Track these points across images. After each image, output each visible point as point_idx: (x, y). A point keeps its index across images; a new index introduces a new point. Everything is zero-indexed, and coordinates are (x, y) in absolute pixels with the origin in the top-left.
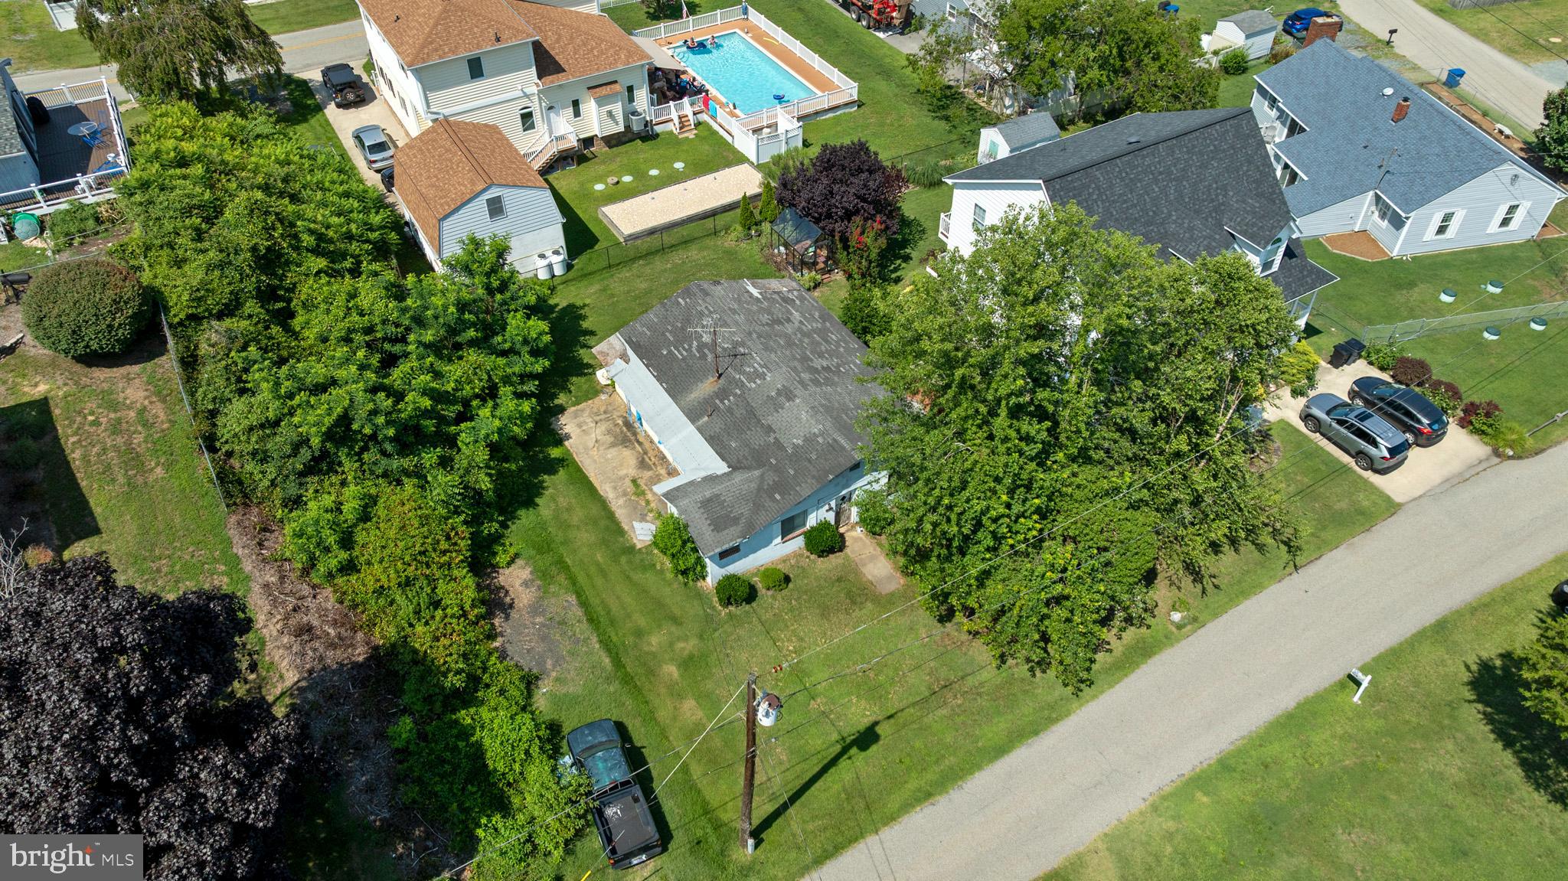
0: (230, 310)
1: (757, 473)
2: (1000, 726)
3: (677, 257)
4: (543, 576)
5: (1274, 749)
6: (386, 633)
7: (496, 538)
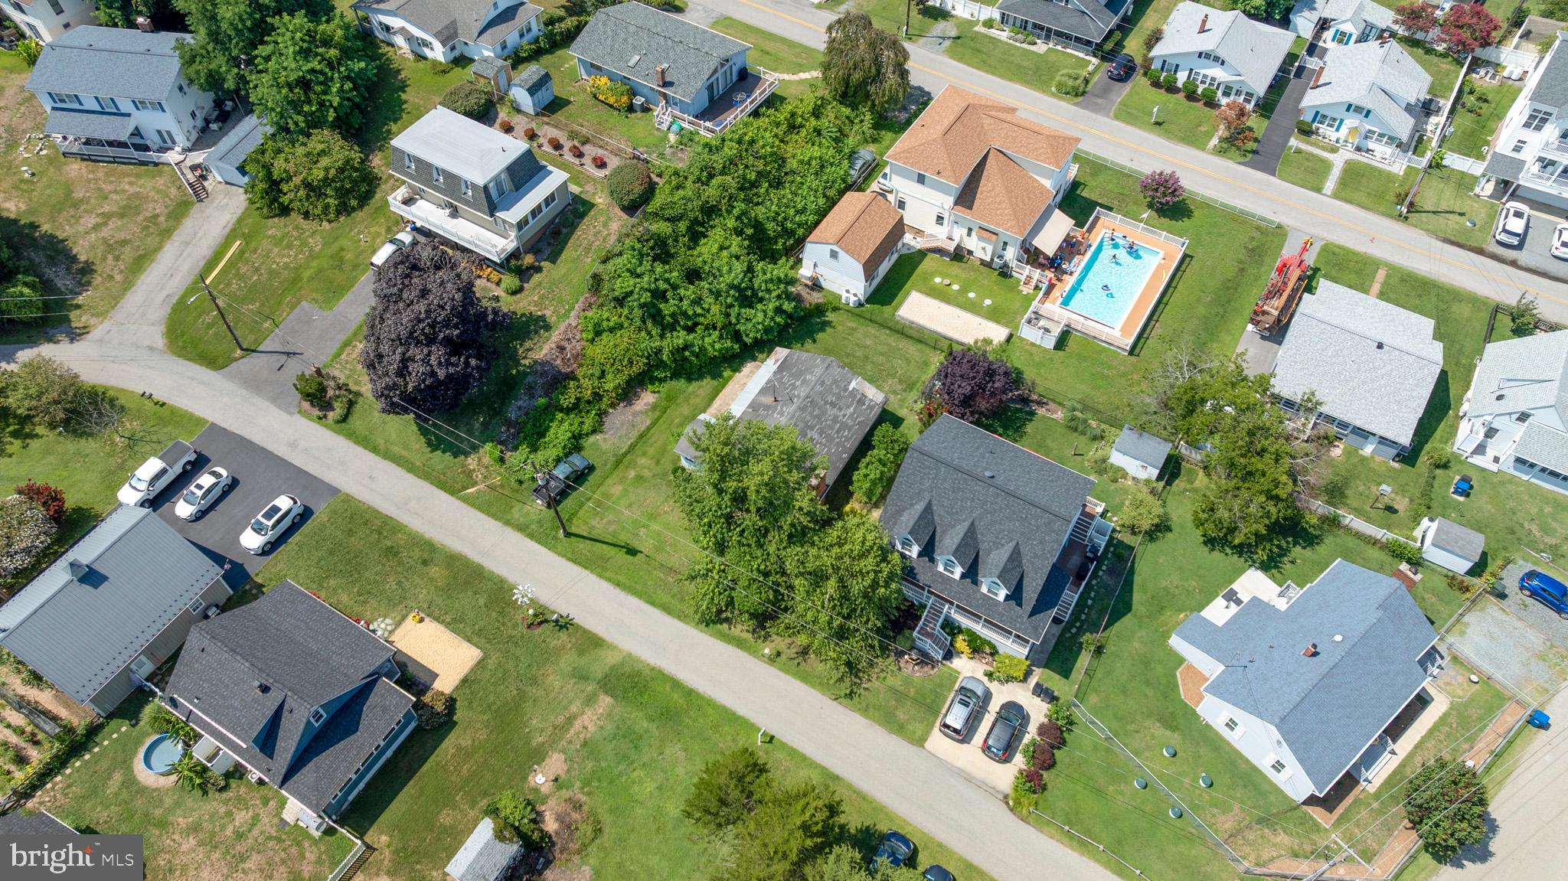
0: (672, 220)
2: (667, 599)
3: (904, 344)
4: (654, 407)
5: (710, 710)
6: (579, 372)
7: (661, 380)
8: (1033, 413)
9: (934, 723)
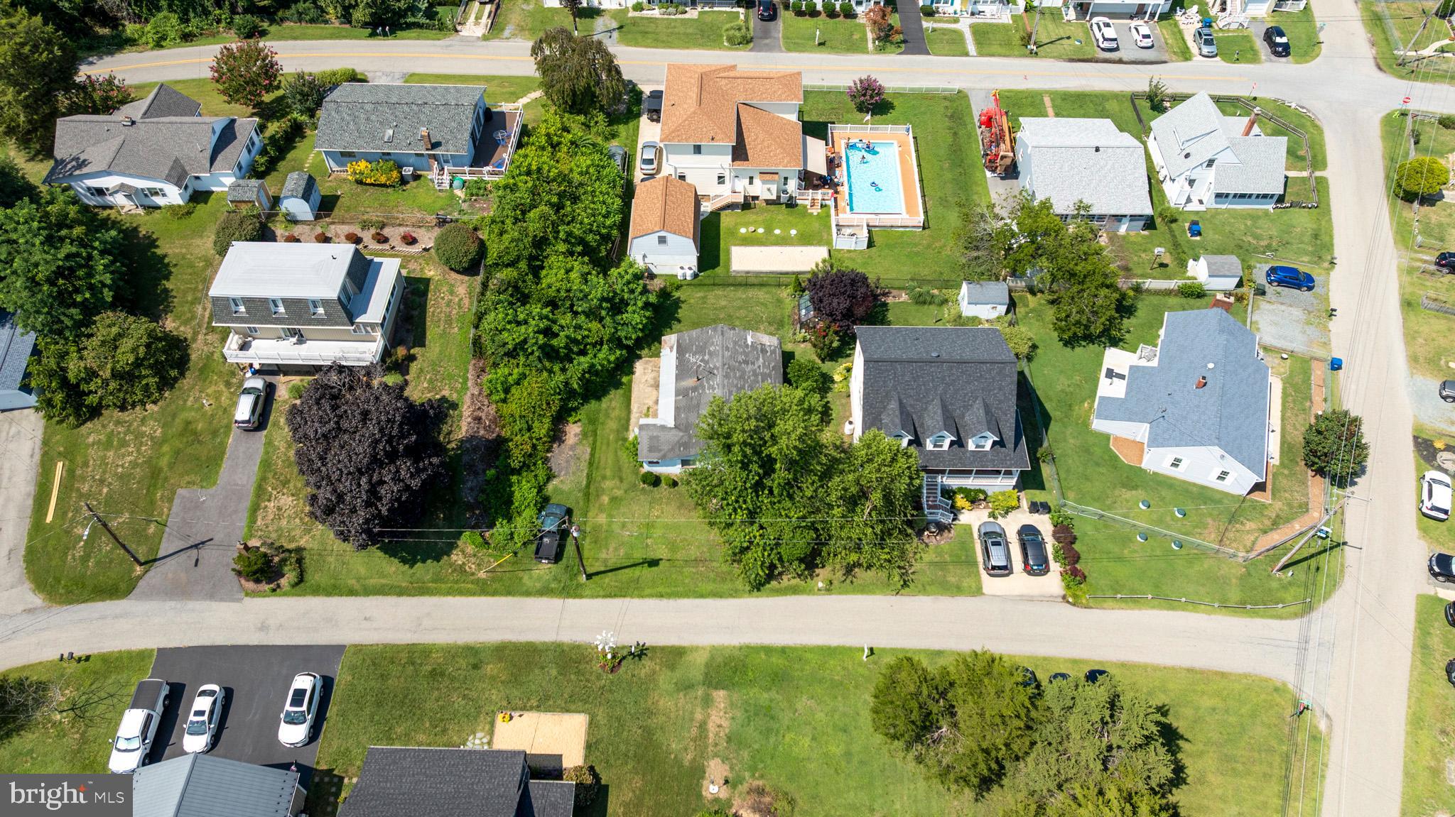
0: (512, 264)
1: (681, 434)
2: (710, 587)
3: (751, 293)
4: (584, 435)
5: (809, 656)
6: (506, 433)
7: (575, 409)
8: (885, 304)
9: (978, 572)
